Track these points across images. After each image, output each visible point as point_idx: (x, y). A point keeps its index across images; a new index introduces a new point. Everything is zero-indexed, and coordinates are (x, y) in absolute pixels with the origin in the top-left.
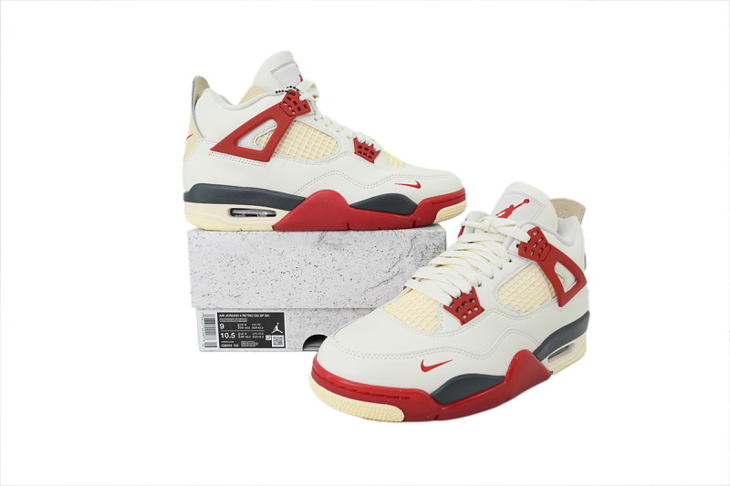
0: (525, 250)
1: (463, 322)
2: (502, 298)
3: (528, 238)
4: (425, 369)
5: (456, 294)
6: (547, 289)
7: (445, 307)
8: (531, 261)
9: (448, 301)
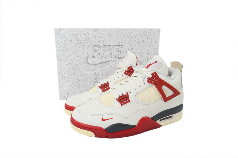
0: (150, 80)
1: (122, 105)
2: (138, 97)
3: (151, 76)
4: (103, 120)
5: (121, 95)
6: (159, 95)
7: (116, 99)
8: (152, 85)
9: (117, 97)
